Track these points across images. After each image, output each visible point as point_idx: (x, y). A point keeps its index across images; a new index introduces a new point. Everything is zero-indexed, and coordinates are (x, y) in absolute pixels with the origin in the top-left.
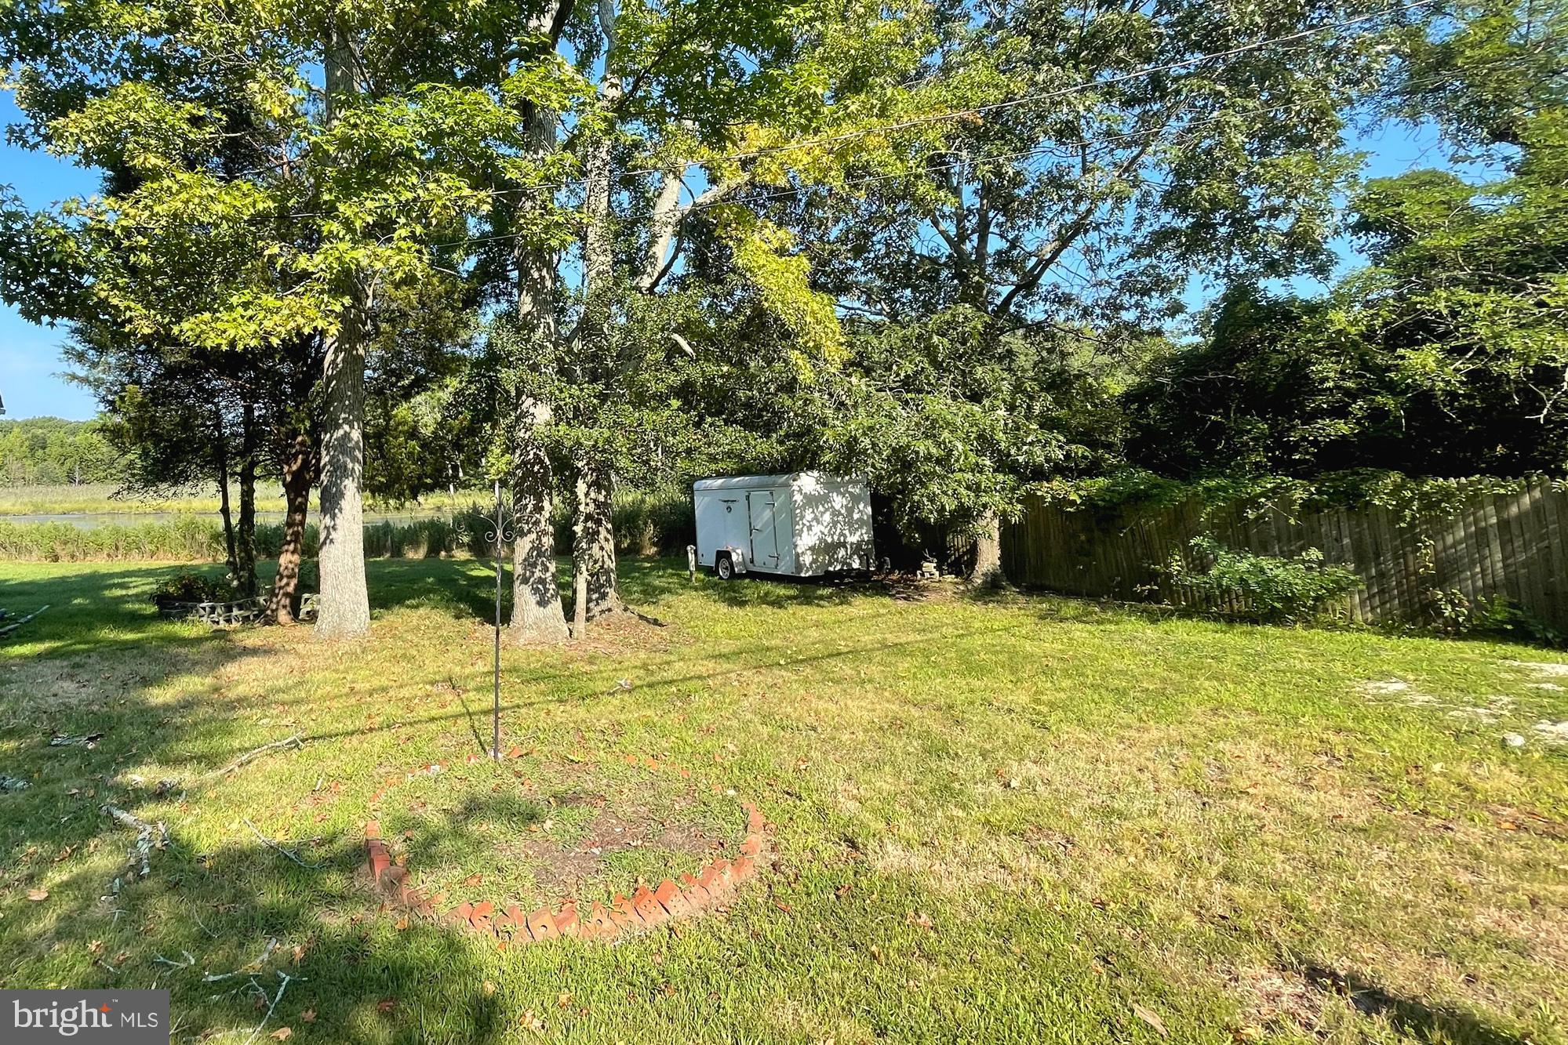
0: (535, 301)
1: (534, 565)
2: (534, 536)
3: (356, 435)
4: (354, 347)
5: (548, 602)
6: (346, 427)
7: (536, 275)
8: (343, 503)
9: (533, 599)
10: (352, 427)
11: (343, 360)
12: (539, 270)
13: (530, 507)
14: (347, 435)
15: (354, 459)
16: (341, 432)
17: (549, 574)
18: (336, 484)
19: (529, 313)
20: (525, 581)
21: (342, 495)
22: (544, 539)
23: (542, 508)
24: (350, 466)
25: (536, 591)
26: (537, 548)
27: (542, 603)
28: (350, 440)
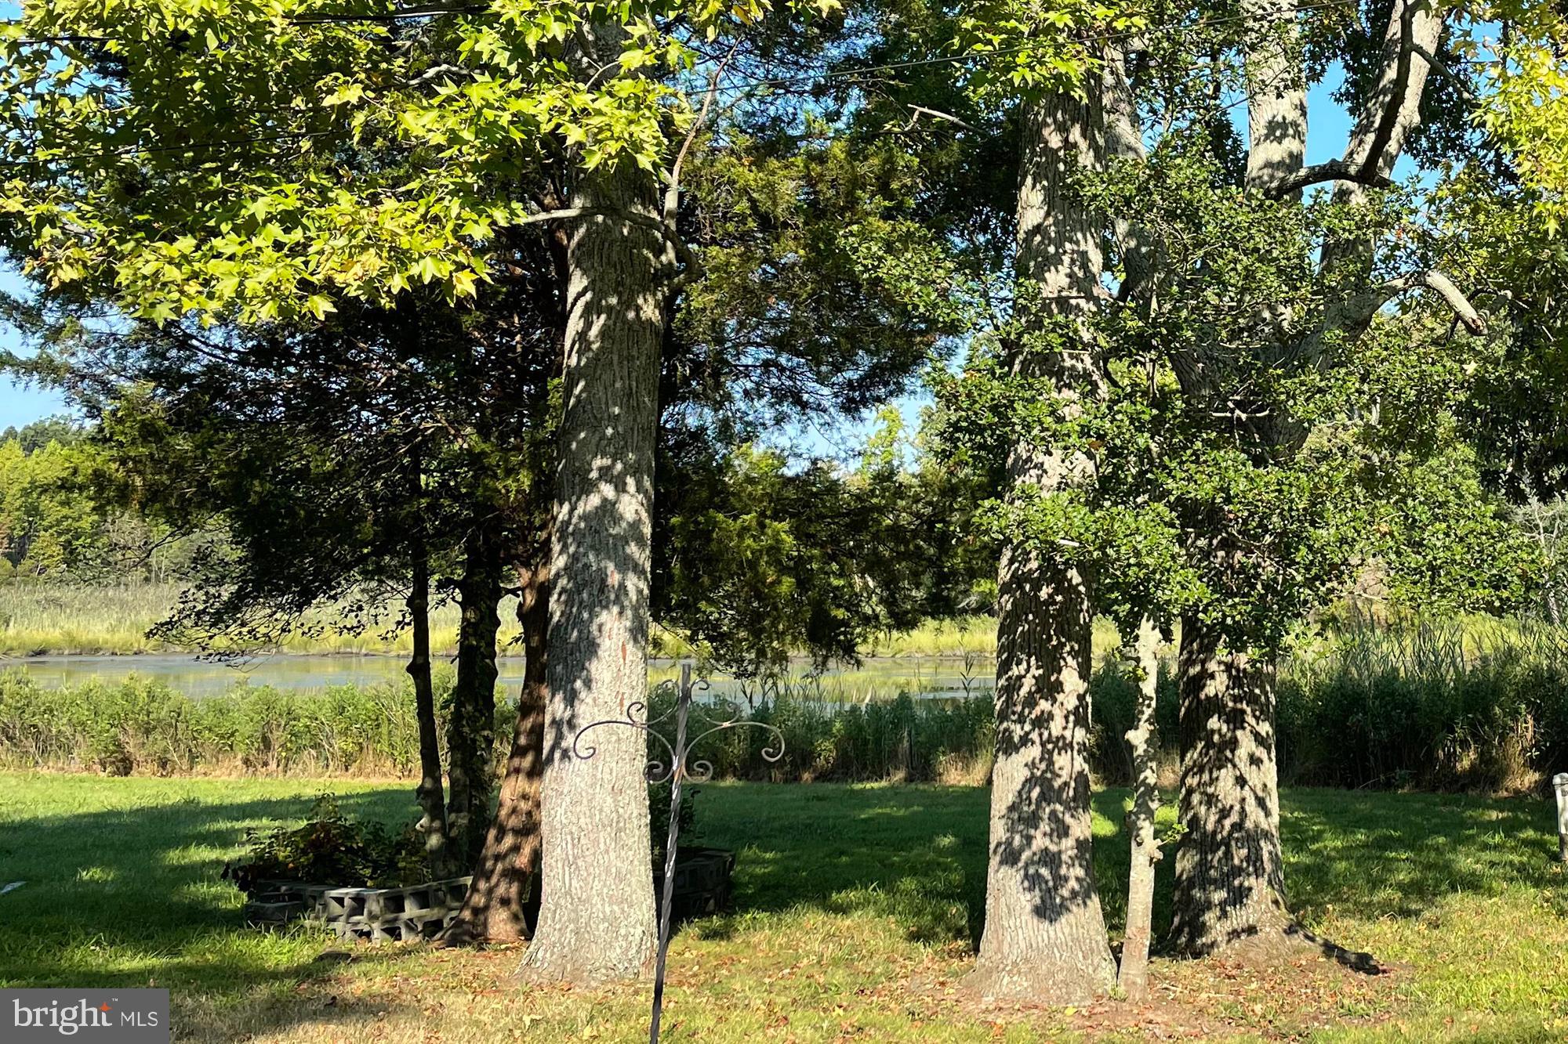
0: (1050, 202)
1: (1033, 820)
2: (1033, 752)
3: (632, 506)
4: (629, 303)
5: (1063, 908)
6: (608, 490)
7: (1055, 141)
8: (596, 668)
9: (1027, 901)
10: (621, 488)
11: (604, 334)
12: (1063, 128)
13: (1028, 684)
14: (608, 509)
15: (626, 564)
16: (594, 500)
17: (1068, 843)
18: (578, 623)
19: (1038, 229)
20: (1011, 858)
21: (590, 647)
22: (1062, 760)
23: (1058, 687)
24: (614, 578)
25: (1033, 881)
26: (1042, 782)
27: (1047, 911)
28: (617, 519)
